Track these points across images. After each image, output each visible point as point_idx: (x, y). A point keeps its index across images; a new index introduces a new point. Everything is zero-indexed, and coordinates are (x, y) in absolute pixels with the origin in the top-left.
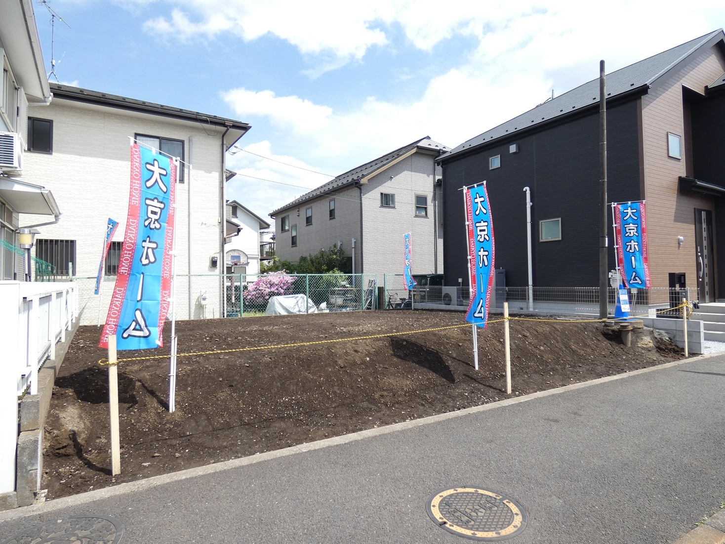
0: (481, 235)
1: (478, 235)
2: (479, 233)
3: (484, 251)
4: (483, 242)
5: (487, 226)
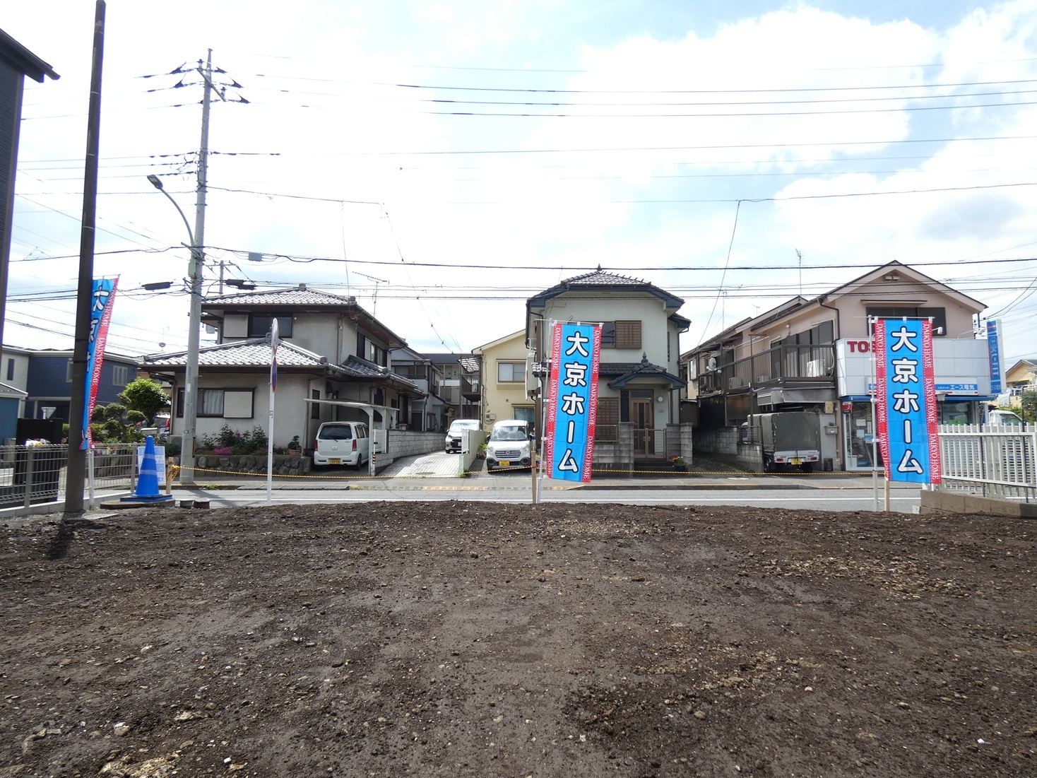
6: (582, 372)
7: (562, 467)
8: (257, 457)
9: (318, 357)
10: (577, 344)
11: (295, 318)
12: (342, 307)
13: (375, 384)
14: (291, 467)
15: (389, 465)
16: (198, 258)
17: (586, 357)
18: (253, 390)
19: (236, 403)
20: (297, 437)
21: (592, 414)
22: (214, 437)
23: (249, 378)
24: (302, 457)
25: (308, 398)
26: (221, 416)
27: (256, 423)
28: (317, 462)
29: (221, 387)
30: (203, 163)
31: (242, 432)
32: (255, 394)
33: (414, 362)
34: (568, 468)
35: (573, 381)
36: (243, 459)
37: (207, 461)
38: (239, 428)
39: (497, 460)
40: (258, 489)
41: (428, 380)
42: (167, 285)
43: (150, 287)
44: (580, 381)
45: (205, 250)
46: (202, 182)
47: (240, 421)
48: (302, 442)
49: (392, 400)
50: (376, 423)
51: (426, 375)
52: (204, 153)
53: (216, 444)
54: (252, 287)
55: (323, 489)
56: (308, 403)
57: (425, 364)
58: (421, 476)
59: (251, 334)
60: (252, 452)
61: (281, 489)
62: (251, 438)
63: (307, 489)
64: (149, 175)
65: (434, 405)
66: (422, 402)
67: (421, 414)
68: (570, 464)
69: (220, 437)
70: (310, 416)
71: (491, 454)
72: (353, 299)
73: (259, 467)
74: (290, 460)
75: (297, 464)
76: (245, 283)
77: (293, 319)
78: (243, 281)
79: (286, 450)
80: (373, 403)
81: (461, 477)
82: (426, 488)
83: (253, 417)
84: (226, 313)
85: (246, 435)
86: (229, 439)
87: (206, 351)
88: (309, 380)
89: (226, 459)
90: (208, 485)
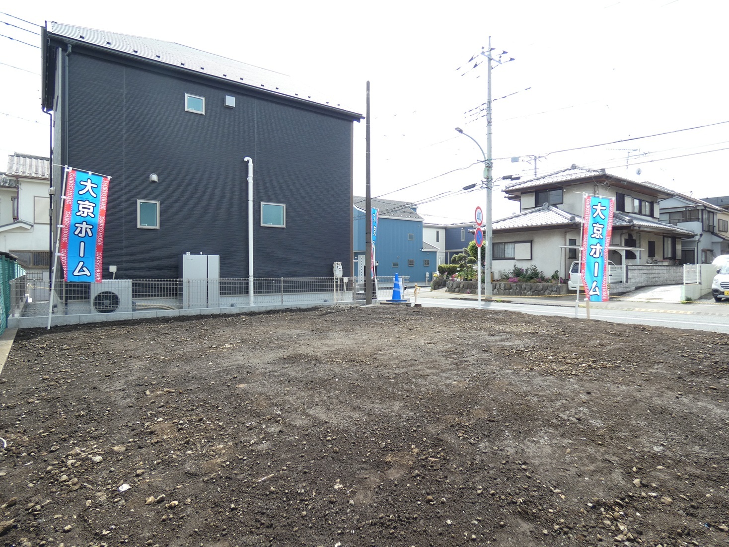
8: (532, 284)
9: (569, 216)
11: (565, 190)
12: (595, 177)
13: (624, 231)
14: (552, 291)
15: (630, 291)
16: (489, 167)
18: (531, 242)
19: (521, 251)
20: (558, 271)
22: (509, 271)
23: (529, 234)
24: (559, 285)
25: (565, 245)
26: (513, 259)
27: (533, 263)
28: (570, 288)
29: (513, 241)
30: (489, 109)
31: (525, 268)
32: (533, 244)
33: (686, 207)
36: (524, 285)
37: (505, 286)
38: (524, 266)
39: (722, 290)
40: (522, 304)
41: (702, 222)
42: (474, 186)
43: (466, 188)
45: (492, 161)
46: (489, 120)
47: (525, 261)
48: (562, 275)
49: (649, 241)
50: (628, 260)
51: (700, 217)
52: (489, 102)
53: (510, 276)
54: (518, 178)
55: (560, 306)
56: (565, 248)
57: (698, 208)
58: (647, 301)
59: (537, 205)
60: (529, 281)
61: (534, 304)
62: (529, 272)
63: (550, 305)
64: (456, 127)
65: (713, 243)
66: (695, 241)
67: (694, 251)
69: (512, 271)
70: (567, 257)
71: (716, 285)
72: (603, 170)
73: (533, 290)
74: (552, 286)
75: (555, 289)
76: (513, 177)
77: (563, 191)
78: (512, 176)
79: (550, 280)
80: (623, 245)
81: (683, 303)
82: (637, 309)
83: (532, 259)
84: (522, 193)
85: (527, 270)
86: (518, 273)
87: (506, 220)
88: (566, 233)
89: (514, 285)
90: (497, 300)
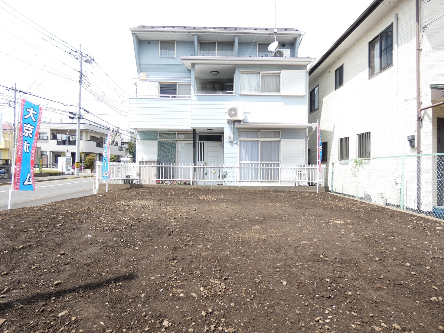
0: (26, 132)
1: (24, 132)
2: (25, 131)
3: (27, 143)
4: (26, 137)
5: (33, 129)
6: (32, 130)
7: (26, 183)
10: (31, 114)
17: (34, 122)
21: (33, 154)
34: (29, 183)
35: (26, 134)
44: (30, 135)
68: (30, 181)
